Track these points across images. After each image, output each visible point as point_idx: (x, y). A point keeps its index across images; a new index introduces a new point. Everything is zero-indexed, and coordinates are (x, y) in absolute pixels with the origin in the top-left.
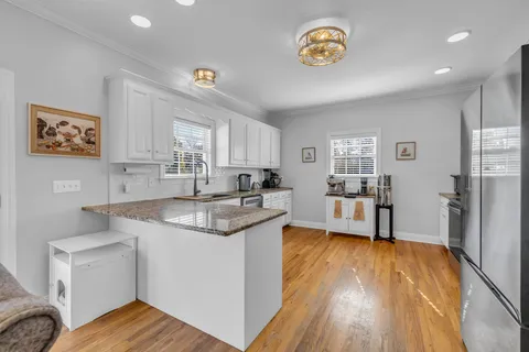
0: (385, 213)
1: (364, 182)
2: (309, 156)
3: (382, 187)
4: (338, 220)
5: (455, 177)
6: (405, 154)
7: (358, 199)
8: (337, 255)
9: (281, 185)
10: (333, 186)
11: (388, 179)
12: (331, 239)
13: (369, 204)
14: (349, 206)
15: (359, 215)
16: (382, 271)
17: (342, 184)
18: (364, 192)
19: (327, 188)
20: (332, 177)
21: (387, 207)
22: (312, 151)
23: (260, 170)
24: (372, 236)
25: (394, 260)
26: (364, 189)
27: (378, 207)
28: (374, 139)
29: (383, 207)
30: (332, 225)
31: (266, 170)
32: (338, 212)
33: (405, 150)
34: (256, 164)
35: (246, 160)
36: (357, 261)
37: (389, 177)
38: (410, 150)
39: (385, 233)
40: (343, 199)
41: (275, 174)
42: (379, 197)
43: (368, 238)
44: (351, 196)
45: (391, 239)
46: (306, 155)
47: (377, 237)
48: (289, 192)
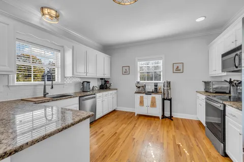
0: (167, 103)
1: (156, 86)
2: (126, 71)
3: (166, 88)
4: (142, 107)
5: (205, 82)
6: (178, 70)
7: (153, 95)
8: (141, 131)
9: (111, 88)
10: (139, 87)
11: (169, 83)
12: (138, 118)
13: (158, 98)
14: (148, 99)
15: (153, 104)
16: (168, 143)
17: (144, 87)
18: (156, 91)
19: (136, 89)
20: (138, 83)
21: (169, 100)
22: (127, 68)
23: (98, 79)
24: (160, 116)
25: (174, 134)
26: (156, 89)
27: (164, 100)
28: (161, 62)
29: (167, 99)
30: (139, 110)
31: (102, 79)
32: (142, 103)
33: (178, 67)
34: (94, 75)
35: (87, 73)
36: (152, 136)
37: (170, 83)
38: (181, 67)
39: (167, 114)
40: (144, 95)
41: (107, 81)
42: (164, 94)
43: (158, 118)
44: (149, 93)
45: (171, 118)
46: (124, 71)
47: (163, 117)
48: (115, 91)
